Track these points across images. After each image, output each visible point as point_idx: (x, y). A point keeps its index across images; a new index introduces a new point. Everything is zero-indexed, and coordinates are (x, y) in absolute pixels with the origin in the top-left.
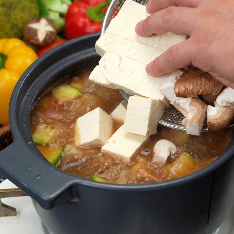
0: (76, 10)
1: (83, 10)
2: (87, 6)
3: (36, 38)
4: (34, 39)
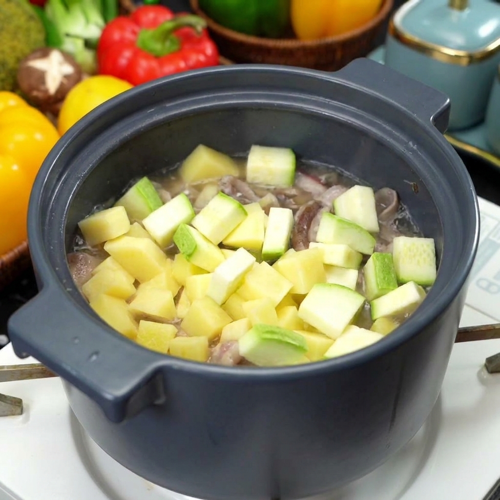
0: (116, 36)
1: (128, 35)
2: (136, 29)
3: (42, 88)
4: (38, 90)
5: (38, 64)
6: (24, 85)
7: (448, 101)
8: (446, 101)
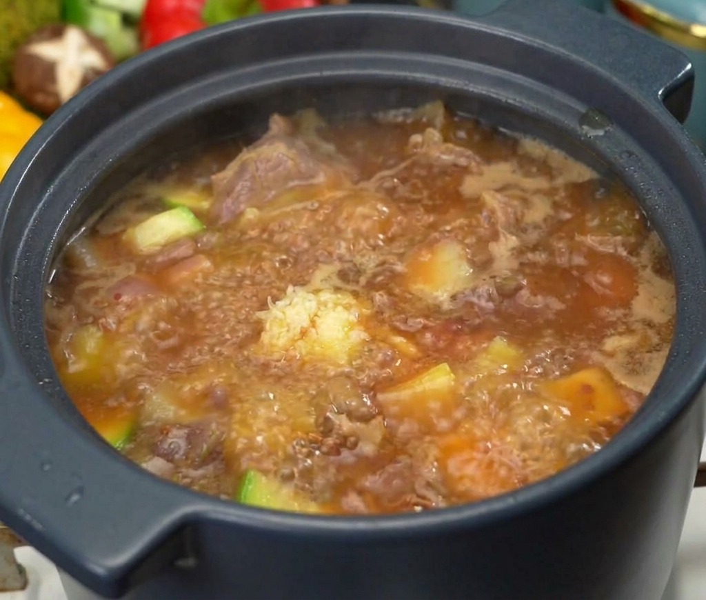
1: (190, 3)
5: (46, 50)
6: (22, 83)
7: (689, 66)
8: (685, 66)
